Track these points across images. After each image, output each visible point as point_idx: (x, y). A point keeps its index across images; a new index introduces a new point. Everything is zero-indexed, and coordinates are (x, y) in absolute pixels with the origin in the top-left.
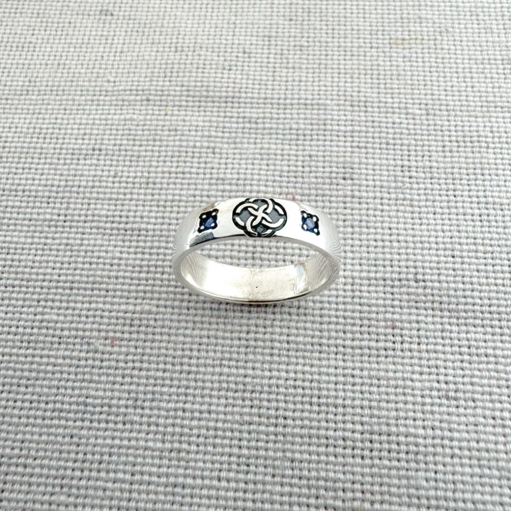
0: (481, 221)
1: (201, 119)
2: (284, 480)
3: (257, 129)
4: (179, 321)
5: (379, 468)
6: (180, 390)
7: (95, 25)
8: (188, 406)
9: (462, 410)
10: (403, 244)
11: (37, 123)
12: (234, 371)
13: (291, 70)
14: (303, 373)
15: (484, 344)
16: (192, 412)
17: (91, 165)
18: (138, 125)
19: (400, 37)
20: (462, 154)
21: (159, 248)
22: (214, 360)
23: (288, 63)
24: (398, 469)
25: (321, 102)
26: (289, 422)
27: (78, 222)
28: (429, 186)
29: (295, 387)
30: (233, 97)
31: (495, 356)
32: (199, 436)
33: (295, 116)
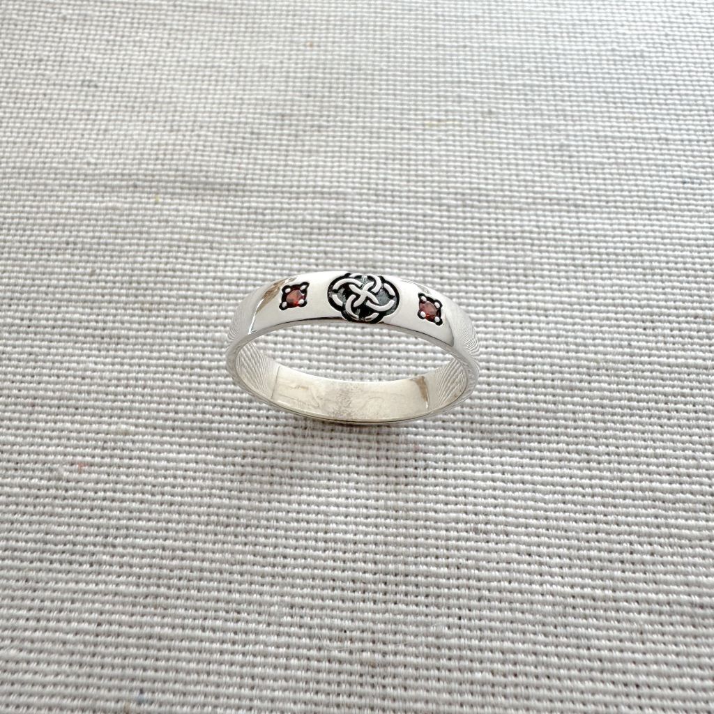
16: (174, 550)
27: (45, 327)
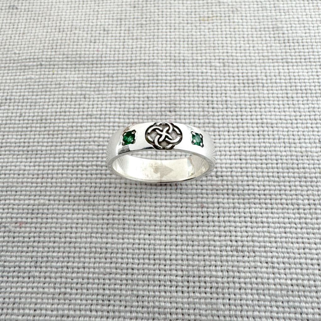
0: (259, 135)
1: (76, 76)
2: (133, 309)
4: (63, 209)
5: (193, 299)
6: (64, 254)
7: (6, 16)
8: (70, 264)
9: (246, 259)
12: (99, 240)
13: (135, 41)
14: (144, 240)
15: (260, 215)
18: (35, 82)
19: (206, 15)
20: (246, 92)
21: (50, 162)
22: (86, 233)
23: (133, 36)
24: (206, 298)
25: (154, 61)
26: (135, 271)
28: (225, 113)
29: (139, 249)
30: (97, 61)
31: (268, 223)
32: (77, 284)
33: (138, 71)
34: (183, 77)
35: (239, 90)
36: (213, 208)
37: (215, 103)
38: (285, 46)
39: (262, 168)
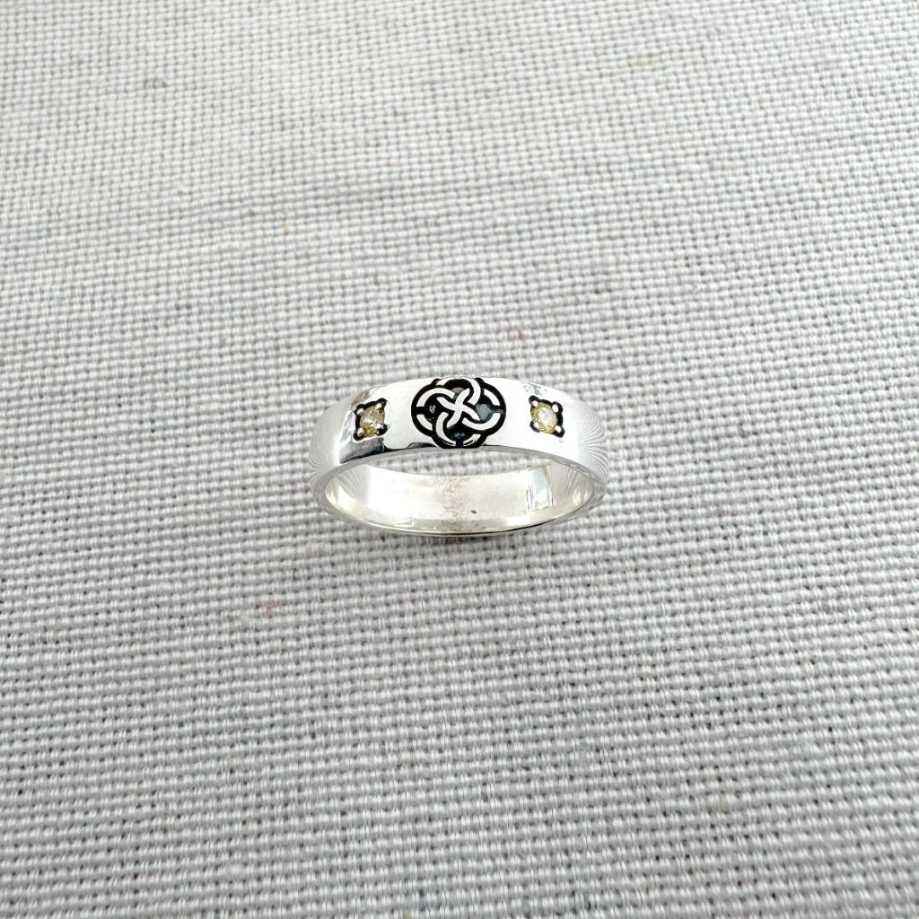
0: (828, 324)
1: (344, 231)
2: (591, 782)
3: (440, 234)
4: (371, 560)
5: (740, 738)
6: (395, 669)
7: (140, 106)
8: (413, 691)
9: (853, 626)
10: (711, 381)
11: (74, 280)
12: (476, 624)
13: (478, 132)
14: (589, 609)
15: (869, 517)
16: (421, 699)
17: (178, 333)
18: (243, 257)
19: (644, 52)
20: (778, 224)
22: (440, 611)
23: (470, 120)
24: (769, 734)
25: (536, 174)
26: (581, 689)
27: (176, 427)
28: (736, 282)
29: (580, 633)
30: (392, 189)
31: (890, 533)
32: (439, 736)
33: (498, 204)
34: (613, 207)
35: (760, 222)
36: (748, 513)
37: (706, 259)
38: (854, 105)
39: (852, 402)
